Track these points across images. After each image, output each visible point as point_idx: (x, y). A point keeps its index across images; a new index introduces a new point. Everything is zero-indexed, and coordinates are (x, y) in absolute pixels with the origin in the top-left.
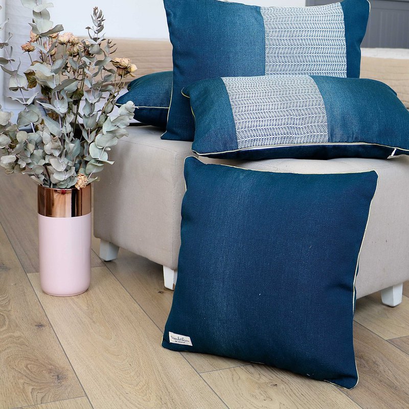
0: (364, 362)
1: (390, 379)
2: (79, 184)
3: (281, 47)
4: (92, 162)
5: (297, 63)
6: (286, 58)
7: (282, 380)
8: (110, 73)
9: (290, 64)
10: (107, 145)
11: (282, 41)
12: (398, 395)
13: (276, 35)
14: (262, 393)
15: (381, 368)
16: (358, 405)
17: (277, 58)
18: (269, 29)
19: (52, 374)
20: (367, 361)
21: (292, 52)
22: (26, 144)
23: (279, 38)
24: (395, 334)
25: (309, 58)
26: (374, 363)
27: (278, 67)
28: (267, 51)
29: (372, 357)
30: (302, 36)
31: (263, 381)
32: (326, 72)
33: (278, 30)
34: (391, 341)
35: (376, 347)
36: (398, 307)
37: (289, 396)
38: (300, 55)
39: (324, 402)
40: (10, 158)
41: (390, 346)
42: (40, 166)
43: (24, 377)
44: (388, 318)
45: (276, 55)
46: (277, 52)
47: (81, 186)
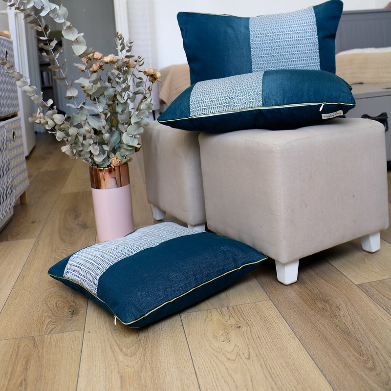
0: (328, 307)
1: (346, 324)
2: (113, 163)
3: (264, 49)
4: (125, 147)
5: (277, 61)
6: (268, 58)
7: (246, 323)
8: (141, 81)
9: (272, 62)
10: (135, 133)
11: (264, 44)
12: (348, 342)
13: (259, 40)
14: (224, 334)
15: (342, 313)
16: (305, 351)
17: (260, 58)
18: (254, 35)
19: (70, 310)
20: (331, 306)
21: (272, 52)
22: (77, 137)
23: (261, 42)
24: (367, 279)
25: (287, 56)
26: (337, 307)
27: (262, 65)
28: (252, 53)
29: (337, 301)
30: (279, 39)
31: (230, 323)
32: (302, 66)
33: (260, 36)
34: (360, 286)
35: (344, 292)
36: (377, 252)
37: (246, 338)
38: (279, 54)
39: (275, 346)
40: (67, 148)
41: (358, 290)
42: (87, 152)
43: (50, 312)
44: (365, 263)
45: (260, 56)
46: (260, 54)
47: (115, 165)
